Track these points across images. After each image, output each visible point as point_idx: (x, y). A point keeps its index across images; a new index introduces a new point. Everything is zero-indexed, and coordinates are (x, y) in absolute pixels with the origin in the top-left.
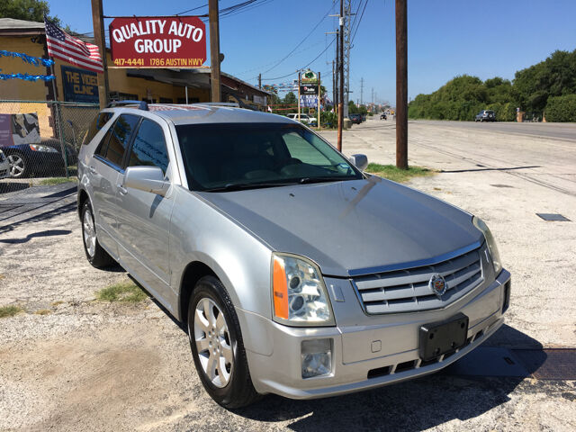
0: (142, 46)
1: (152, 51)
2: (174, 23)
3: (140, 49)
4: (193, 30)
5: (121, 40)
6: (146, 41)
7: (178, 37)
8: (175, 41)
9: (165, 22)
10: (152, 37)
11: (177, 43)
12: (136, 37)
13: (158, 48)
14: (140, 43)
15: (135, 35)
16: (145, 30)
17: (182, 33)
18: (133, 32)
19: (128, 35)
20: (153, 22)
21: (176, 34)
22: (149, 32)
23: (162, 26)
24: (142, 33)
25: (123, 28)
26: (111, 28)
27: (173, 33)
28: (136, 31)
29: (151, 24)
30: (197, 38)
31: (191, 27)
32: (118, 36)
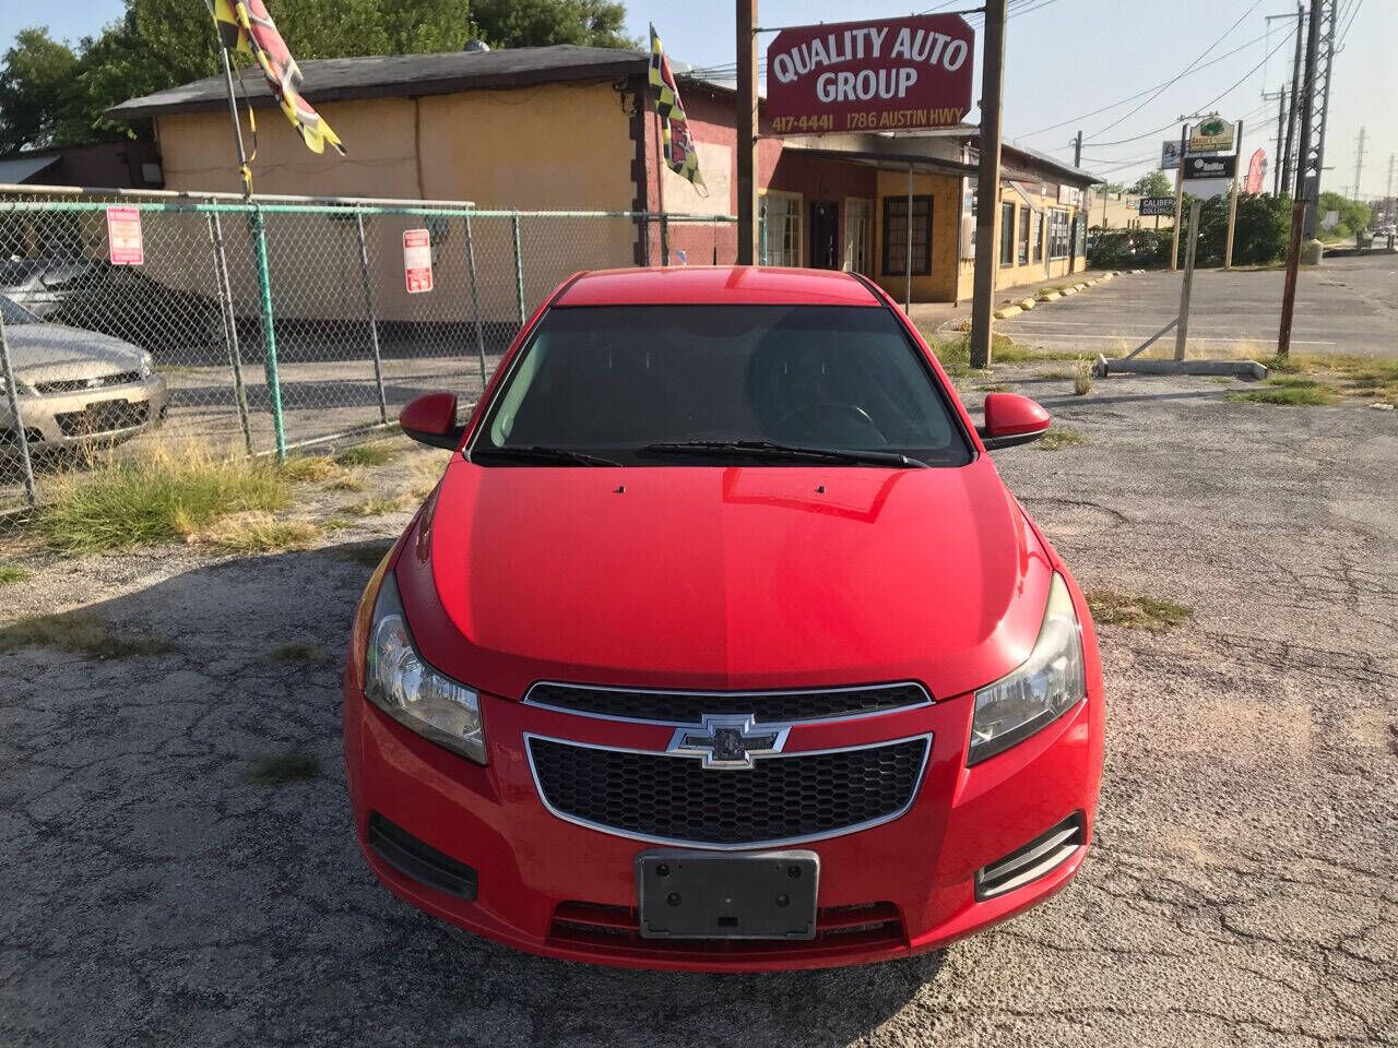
0: (831, 88)
1: (852, 97)
2: (905, 33)
3: (827, 94)
4: (946, 45)
5: (789, 78)
6: (841, 76)
7: (910, 63)
8: (903, 72)
9: (886, 30)
10: (854, 67)
11: (908, 77)
12: (820, 68)
13: (866, 90)
14: (829, 82)
15: (819, 64)
16: (840, 52)
17: (920, 53)
18: (814, 59)
19: (805, 66)
20: (860, 34)
21: (907, 56)
22: (849, 56)
23: (877, 42)
24: (835, 59)
25: (795, 51)
26: (773, 51)
27: (900, 54)
28: (823, 56)
29: (854, 39)
30: (952, 62)
31: (942, 39)
32: (784, 69)
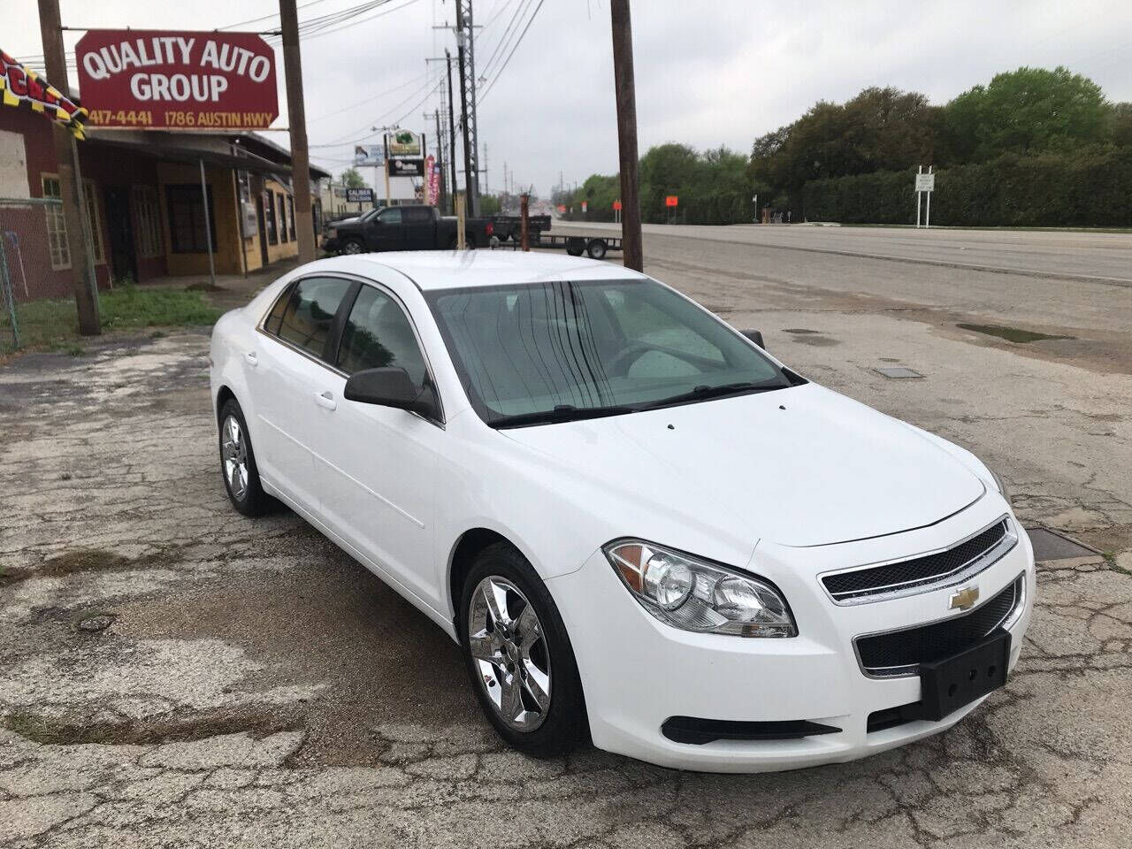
0: (146, 88)
1: (167, 97)
2: (211, 46)
3: (142, 93)
4: (250, 60)
5: (101, 74)
6: (155, 78)
7: (219, 72)
8: (214, 79)
9: (192, 41)
10: (167, 70)
11: (219, 84)
12: (132, 70)
13: (181, 92)
14: (141, 82)
15: (130, 65)
16: (151, 55)
17: (228, 64)
18: (125, 60)
19: (116, 65)
20: (168, 42)
21: (215, 65)
22: (159, 60)
23: (186, 51)
24: (146, 62)
25: (104, 51)
26: (81, 49)
27: (209, 63)
28: (133, 58)
29: (163, 46)
30: (258, 74)
31: (246, 54)
32: (95, 67)
